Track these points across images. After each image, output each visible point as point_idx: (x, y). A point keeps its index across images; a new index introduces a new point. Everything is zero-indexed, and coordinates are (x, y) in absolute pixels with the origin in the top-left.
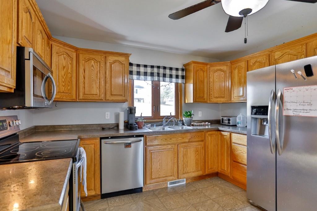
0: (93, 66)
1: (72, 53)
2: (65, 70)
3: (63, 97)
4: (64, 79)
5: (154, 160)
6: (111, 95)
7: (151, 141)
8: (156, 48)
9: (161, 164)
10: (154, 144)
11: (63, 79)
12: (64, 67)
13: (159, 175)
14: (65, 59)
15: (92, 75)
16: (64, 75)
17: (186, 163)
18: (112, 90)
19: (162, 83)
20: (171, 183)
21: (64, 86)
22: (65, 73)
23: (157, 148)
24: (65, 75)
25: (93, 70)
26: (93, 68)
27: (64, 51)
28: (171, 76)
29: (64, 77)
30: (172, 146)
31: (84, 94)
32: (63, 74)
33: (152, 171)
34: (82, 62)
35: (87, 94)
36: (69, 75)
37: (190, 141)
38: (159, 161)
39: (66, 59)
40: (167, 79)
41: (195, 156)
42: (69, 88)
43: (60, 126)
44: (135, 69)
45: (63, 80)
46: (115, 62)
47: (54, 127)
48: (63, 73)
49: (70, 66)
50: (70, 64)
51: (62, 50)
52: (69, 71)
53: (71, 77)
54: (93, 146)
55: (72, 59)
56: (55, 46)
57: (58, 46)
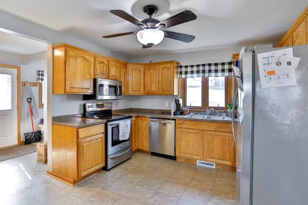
0: (152, 73)
1: (140, 68)
5: (183, 139)
6: (163, 90)
7: (180, 124)
8: (202, 49)
9: (188, 144)
10: (182, 127)
12: (135, 77)
13: (187, 151)
14: (136, 72)
15: (152, 79)
16: (136, 81)
17: (212, 149)
18: (163, 87)
19: (210, 78)
20: (200, 163)
21: (135, 87)
23: (185, 130)
25: (152, 76)
26: (152, 74)
27: (136, 68)
28: (216, 71)
29: (136, 82)
30: (198, 132)
31: (148, 91)
33: (181, 147)
34: (147, 71)
36: (139, 81)
37: (216, 130)
38: (186, 141)
40: (213, 74)
41: (222, 146)
42: (139, 88)
43: (142, 109)
44: (183, 70)
45: (135, 84)
46: (164, 68)
47: (139, 109)
48: (135, 80)
49: (139, 75)
51: (134, 67)
52: (139, 78)
53: (140, 81)
54: (145, 122)
55: (140, 71)
56: (131, 66)
57: (132, 66)
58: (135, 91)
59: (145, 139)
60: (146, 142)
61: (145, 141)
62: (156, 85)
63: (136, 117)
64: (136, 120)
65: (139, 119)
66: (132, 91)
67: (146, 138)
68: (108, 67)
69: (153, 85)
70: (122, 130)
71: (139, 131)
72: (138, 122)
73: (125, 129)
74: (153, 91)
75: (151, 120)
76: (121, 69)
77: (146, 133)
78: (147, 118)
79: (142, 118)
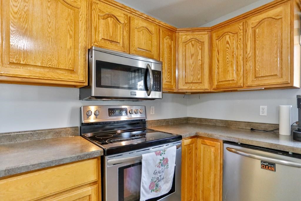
0: (228, 43)
1: (202, 36)
2: (193, 58)
3: (192, 87)
4: (193, 67)
11: (191, 67)
12: (192, 55)
14: (193, 45)
15: (227, 55)
18: (257, 69)
21: (192, 76)
22: (194, 61)
24: (194, 64)
25: (228, 48)
26: (228, 46)
27: (192, 38)
29: (193, 66)
32: (191, 63)
34: (215, 42)
35: (222, 81)
36: (200, 63)
39: (195, 46)
42: (199, 77)
45: (192, 69)
48: (191, 61)
49: (200, 52)
50: (200, 49)
51: (189, 37)
52: (200, 57)
53: (202, 64)
54: (213, 149)
55: (202, 43)
56: (182, 35)
57: (186, 35)
58: (192, 83)
59: (211, 187)
60: (215, 195)
61: (212, 193)
62: (237, 66)
63: (192, 137)
64: (192, 143)
65: (199, 141)
66: (186, 83)
67: (214, 187)
68: (127, 29)
69: (230, 69)
70: (152, 172)
71: (199, 168)
72: (196, 149)
73: (158, 169)
74: (231, 82)
75: (228, 148)
76: (161, 39)
77: (215, 175)
78: (217, 140)
79: (206, 141)
